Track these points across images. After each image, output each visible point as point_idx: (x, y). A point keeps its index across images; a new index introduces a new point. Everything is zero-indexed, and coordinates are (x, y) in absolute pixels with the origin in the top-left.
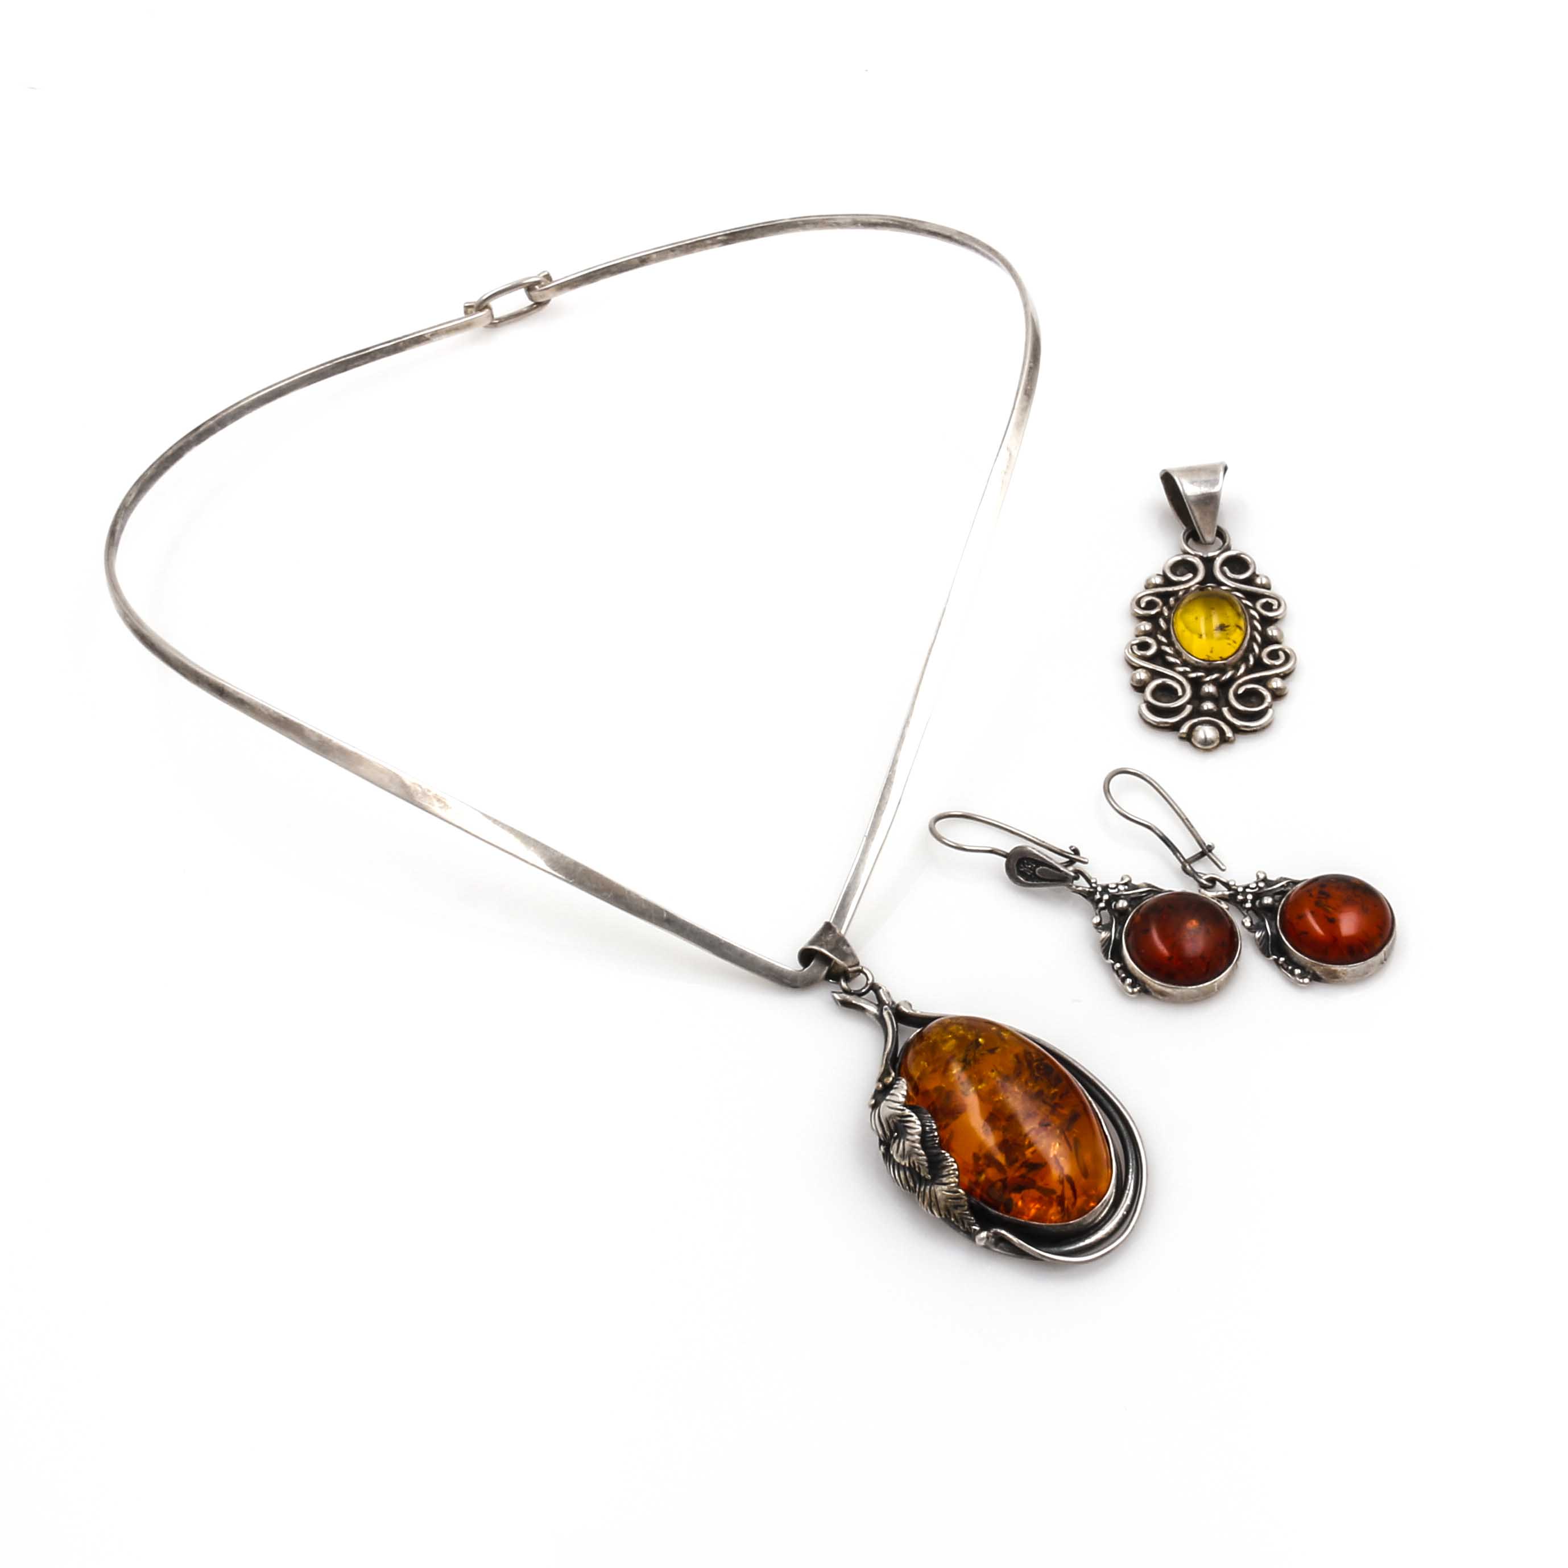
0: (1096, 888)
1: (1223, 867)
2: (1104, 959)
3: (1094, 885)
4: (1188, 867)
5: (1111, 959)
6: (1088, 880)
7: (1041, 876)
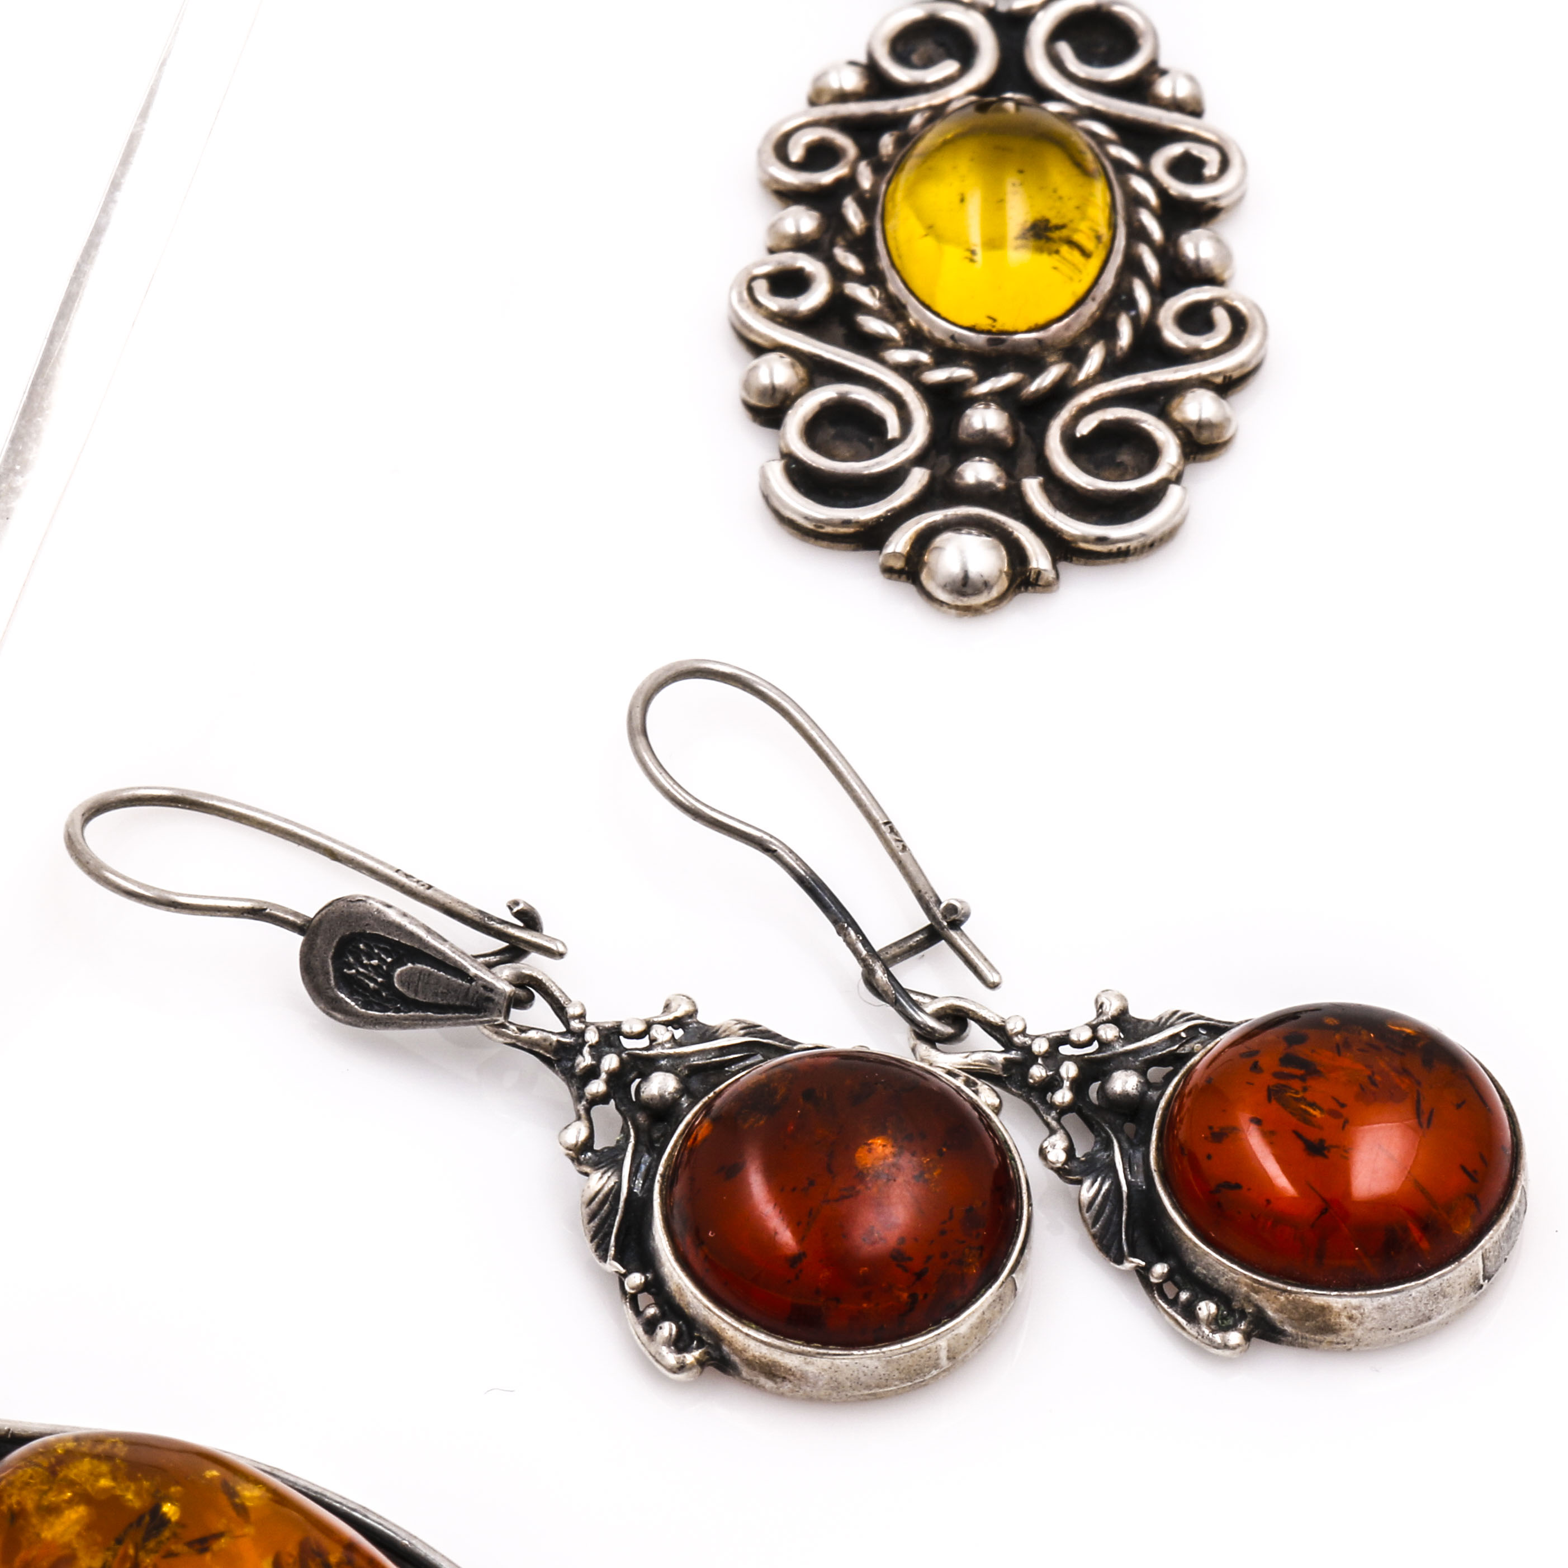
0: (581, 1034)
1: (992, 978)
2: (594, 1256)
3: (575, 1025)
4: (880, 975)
5: (615, 1259)
6: (559, 1009)
7: (412, 996)
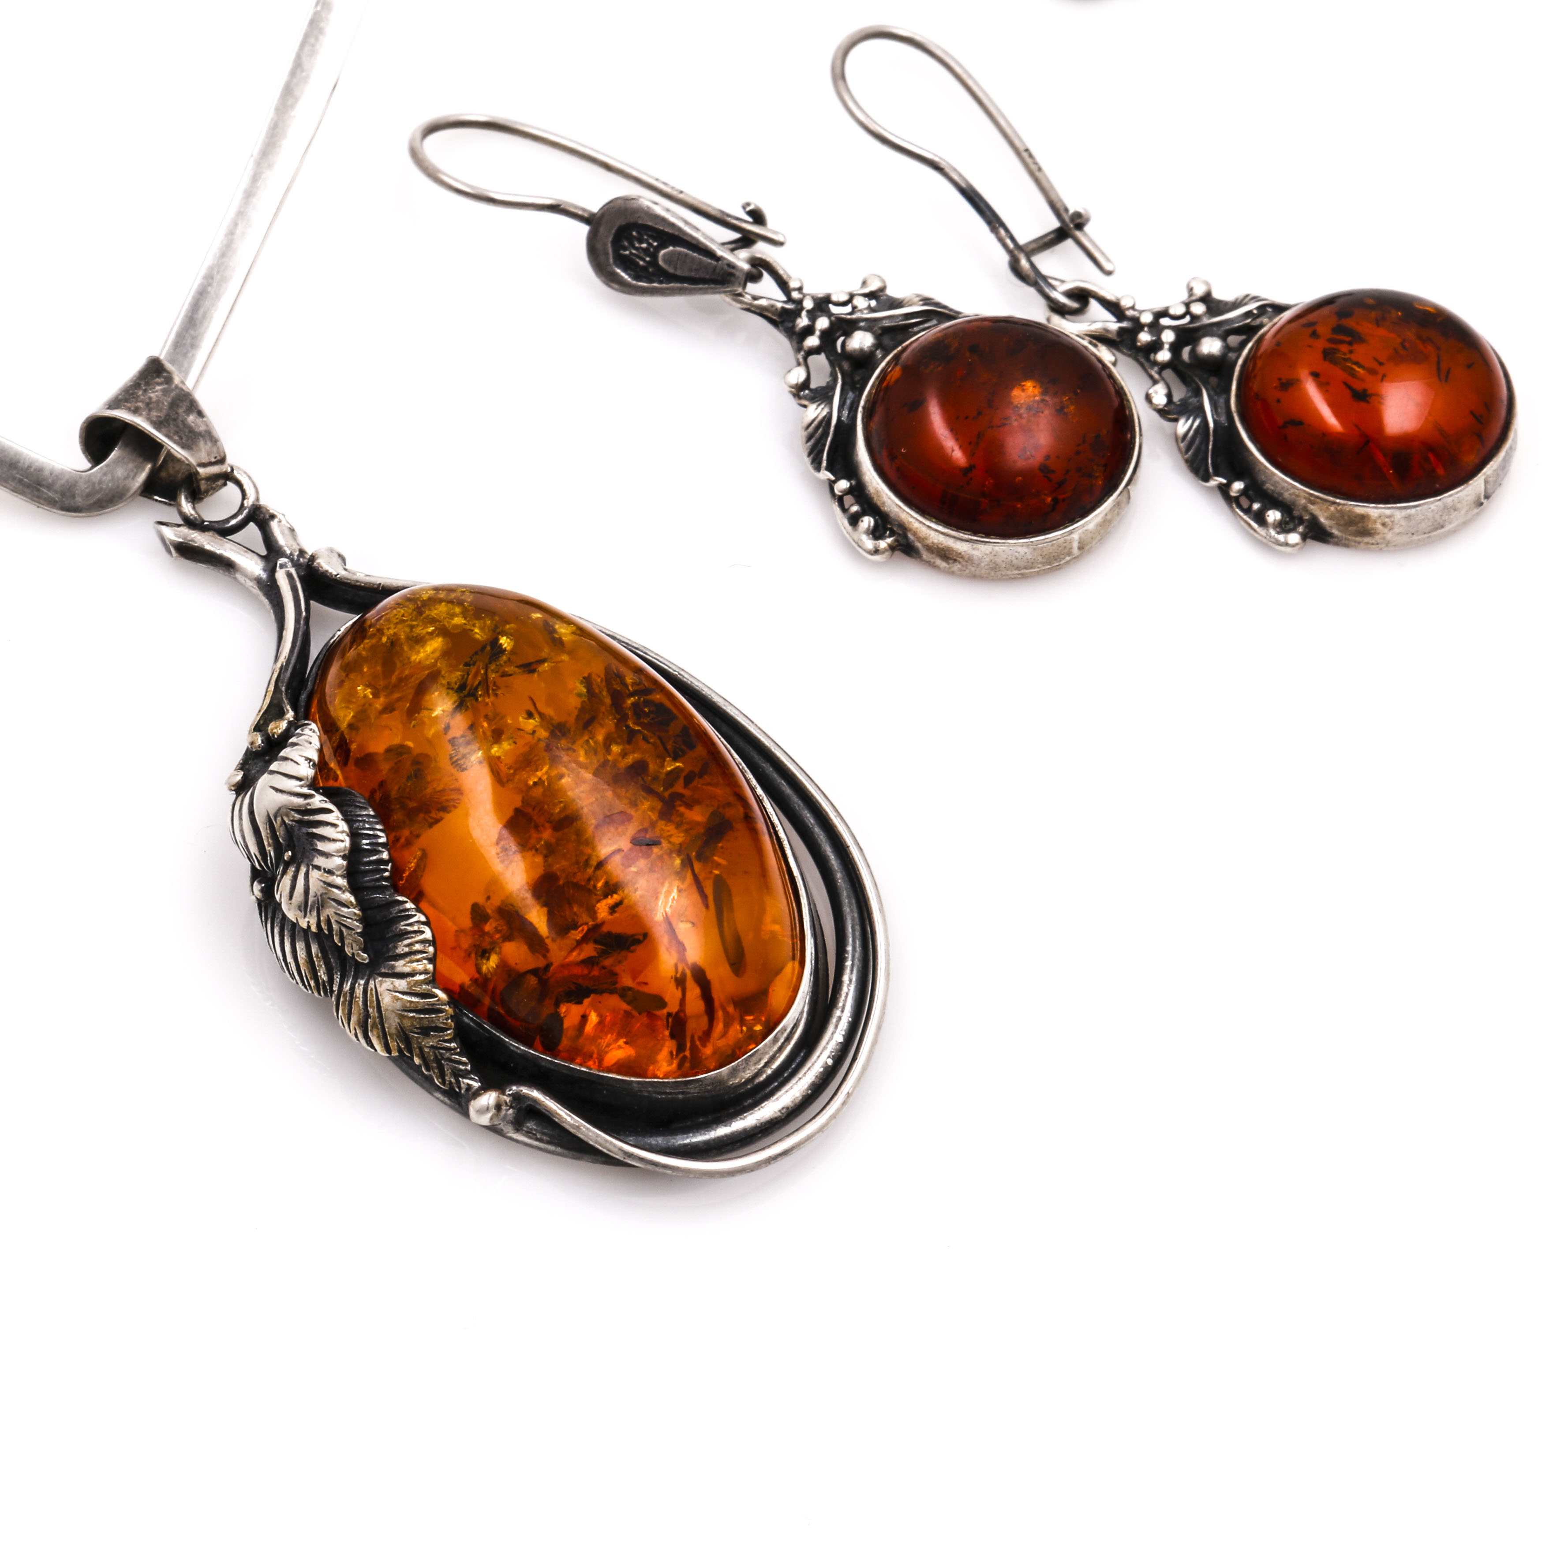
0: (800, 302)
1: (1108, 267)
2: (810, 468)
3: (795, 295)
4: (1024, 262)
5: (827, 469)
6: (782, 284)
7: (671, 271)
